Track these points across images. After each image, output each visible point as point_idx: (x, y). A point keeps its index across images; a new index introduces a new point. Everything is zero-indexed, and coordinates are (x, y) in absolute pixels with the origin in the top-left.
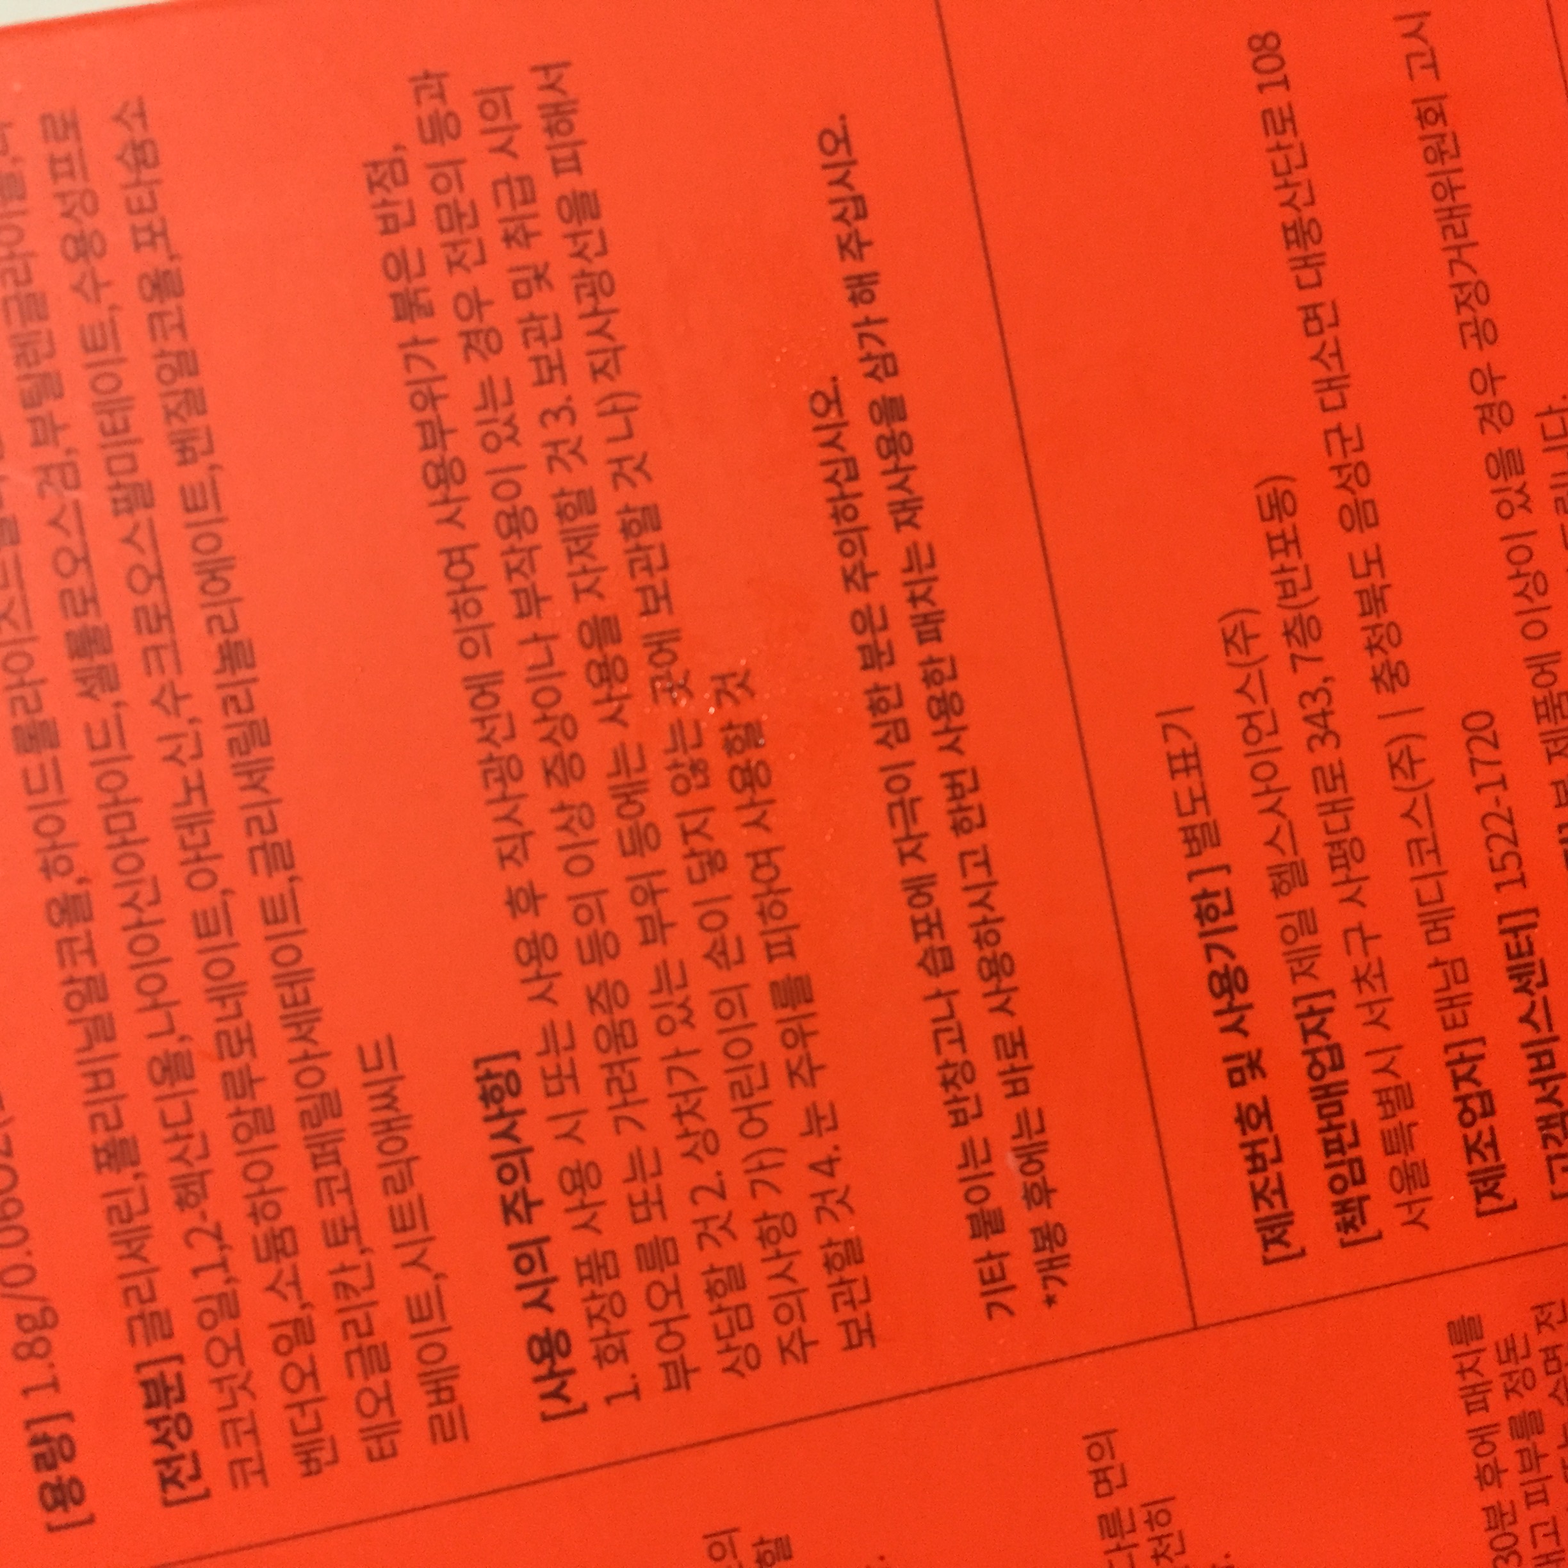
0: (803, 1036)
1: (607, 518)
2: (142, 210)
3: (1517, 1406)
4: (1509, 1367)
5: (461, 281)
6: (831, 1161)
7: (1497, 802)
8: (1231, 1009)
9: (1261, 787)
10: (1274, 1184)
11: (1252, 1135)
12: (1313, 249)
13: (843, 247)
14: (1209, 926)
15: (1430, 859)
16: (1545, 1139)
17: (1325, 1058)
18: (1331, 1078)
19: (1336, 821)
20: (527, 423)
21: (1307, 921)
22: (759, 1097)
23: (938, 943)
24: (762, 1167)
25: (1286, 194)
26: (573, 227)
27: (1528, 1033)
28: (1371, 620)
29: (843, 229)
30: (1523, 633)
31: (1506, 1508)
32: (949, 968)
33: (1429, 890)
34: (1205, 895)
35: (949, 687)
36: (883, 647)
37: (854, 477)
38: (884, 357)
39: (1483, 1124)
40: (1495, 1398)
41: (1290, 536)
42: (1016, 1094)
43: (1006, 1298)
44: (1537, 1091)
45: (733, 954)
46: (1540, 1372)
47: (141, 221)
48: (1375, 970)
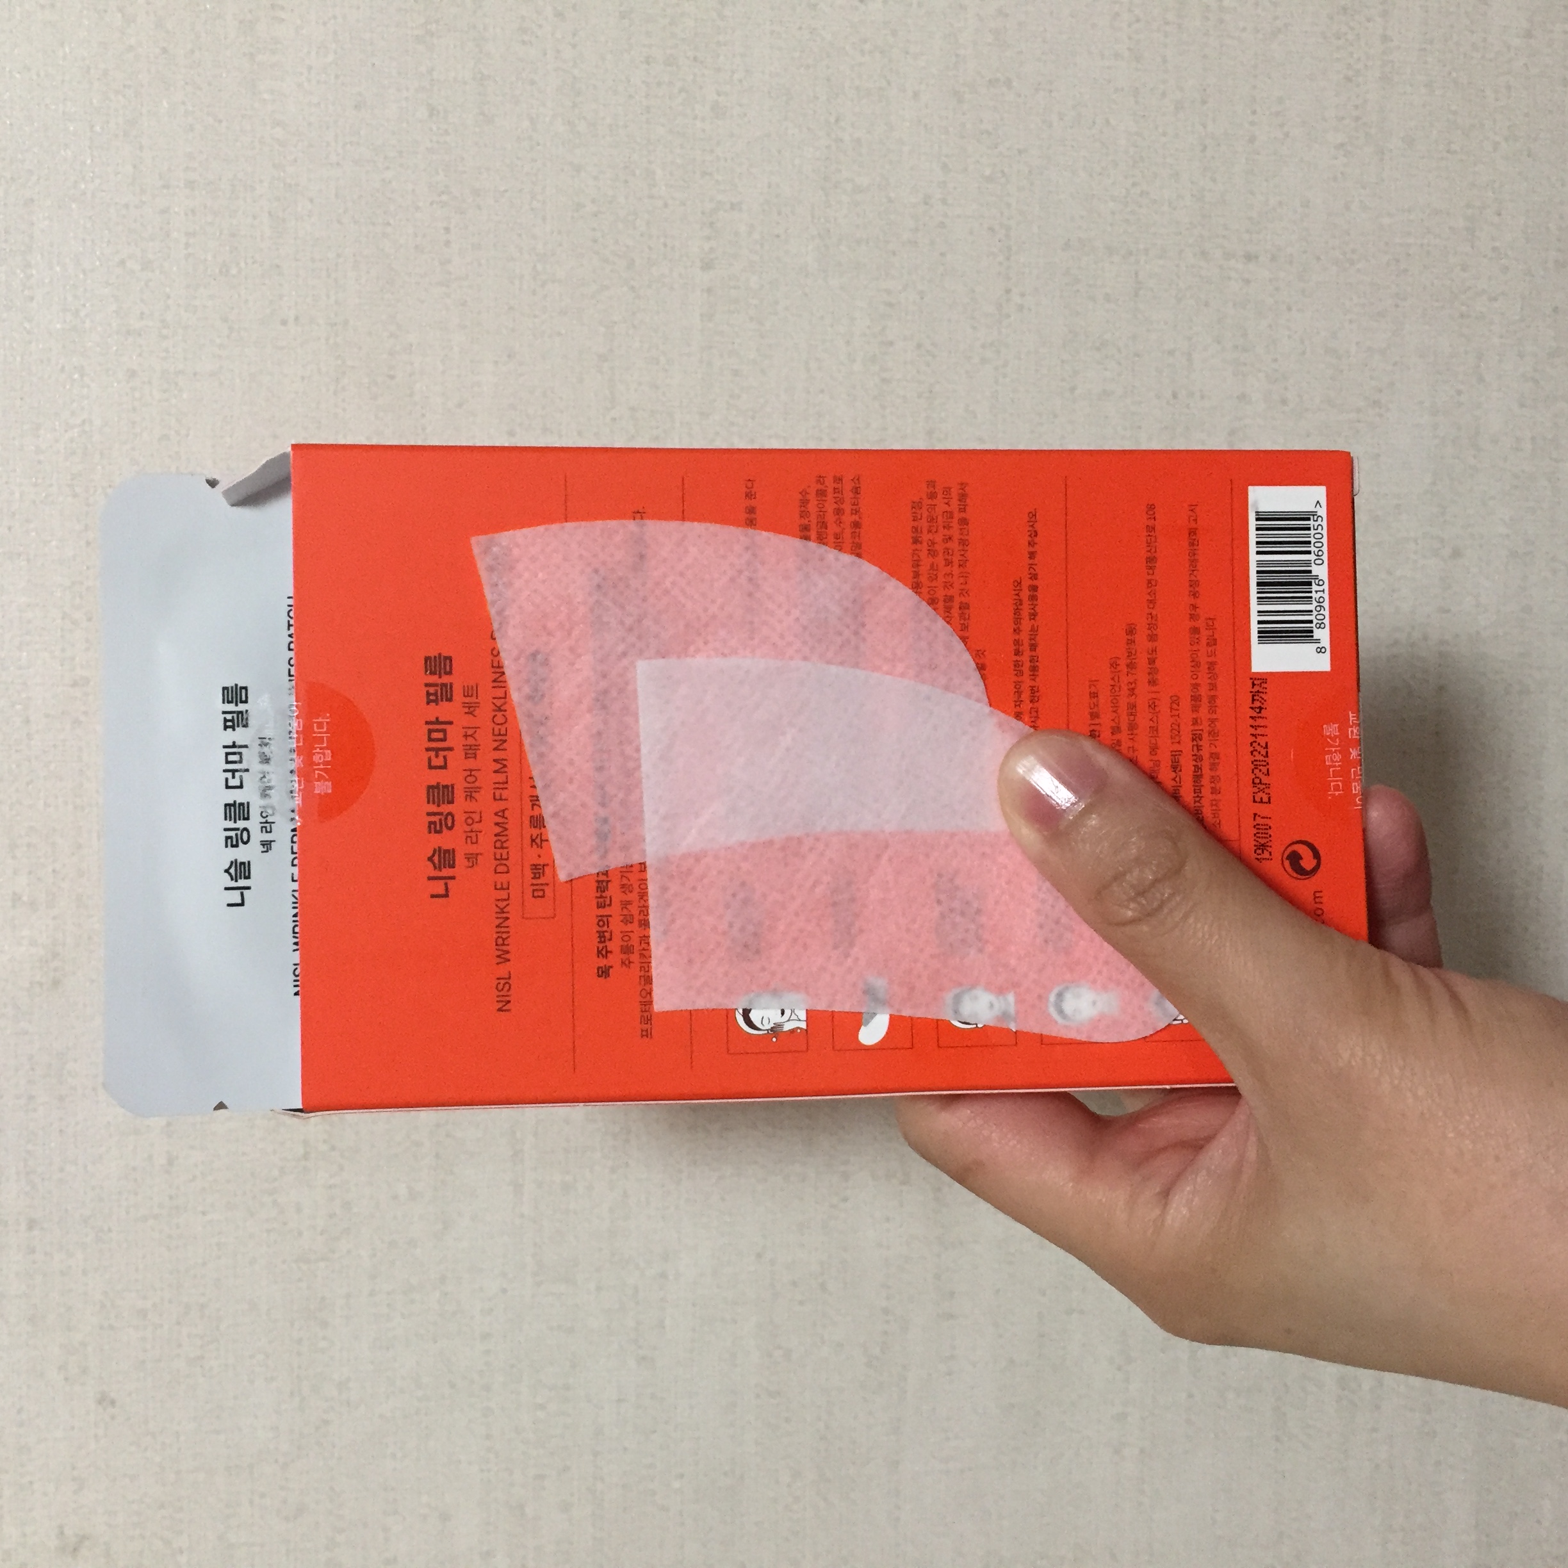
1: (956, 605)
2: (855, 505)
5: (930, 536)
7: (1176, 720)
9: (1113, 705)
12: (1153, 565)
13: (1029, 544)
15: (1155, 732)
19: (1132, 718)
20: (940, 576)
25: (1149, 548)
26: (961, 527)
28: (1151, 666)
29: (1030, 539)
30: (1192, 677)
33: (1153, 740)
34: (1093, 730)
35: (1036, 664)
36: (1021, 650)
37: (1021, 604)
38: (1035, 574)
41: (1133, 640)
47: (854, 507)
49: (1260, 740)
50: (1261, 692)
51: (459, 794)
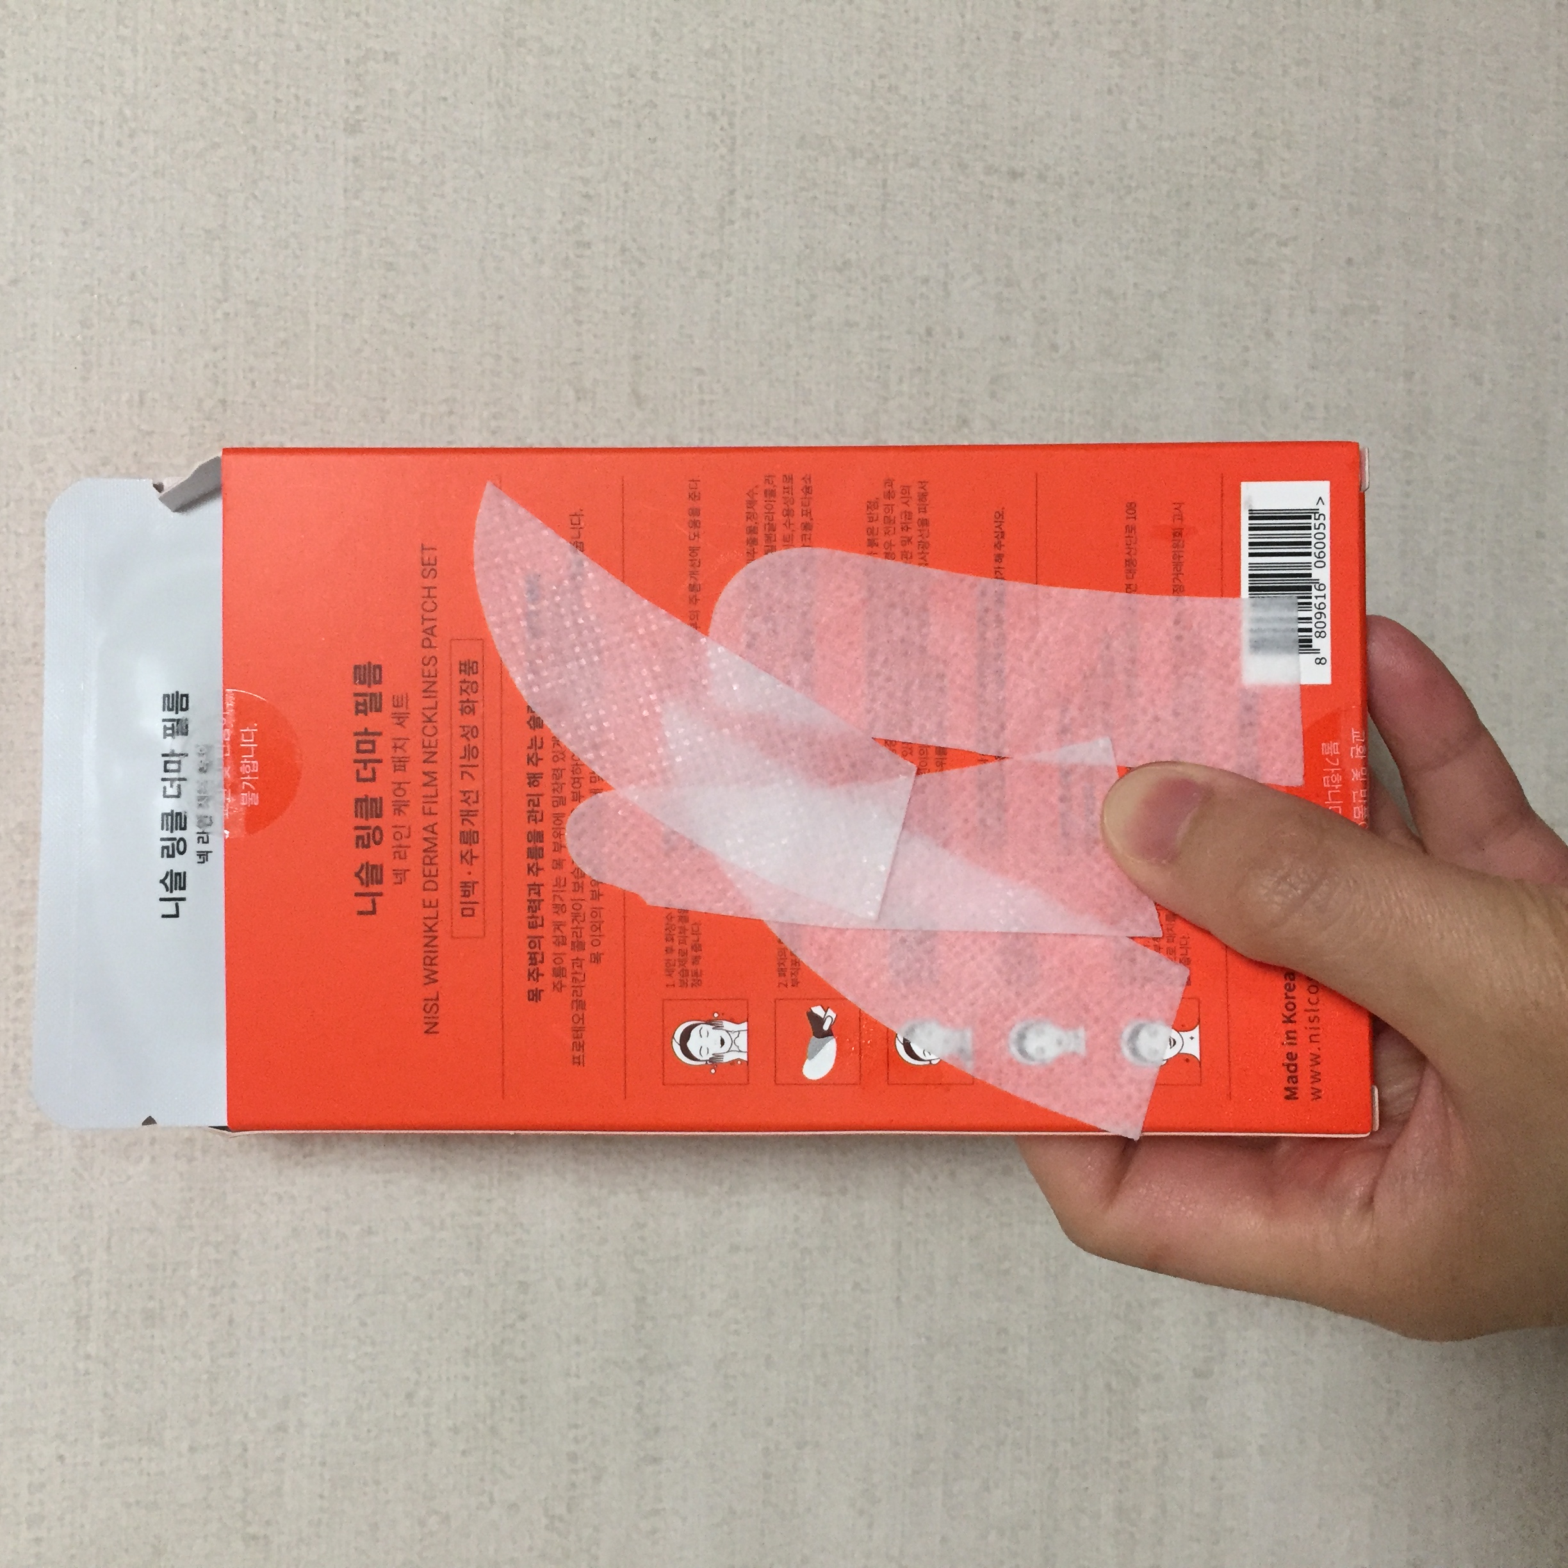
2: (806, 506)
5: (887, 539)
12: (1133, 568)
13: (996, 546)
25: (1128, 550)
26: (921, 528)
47: (805, 509)
51: (388, 808)
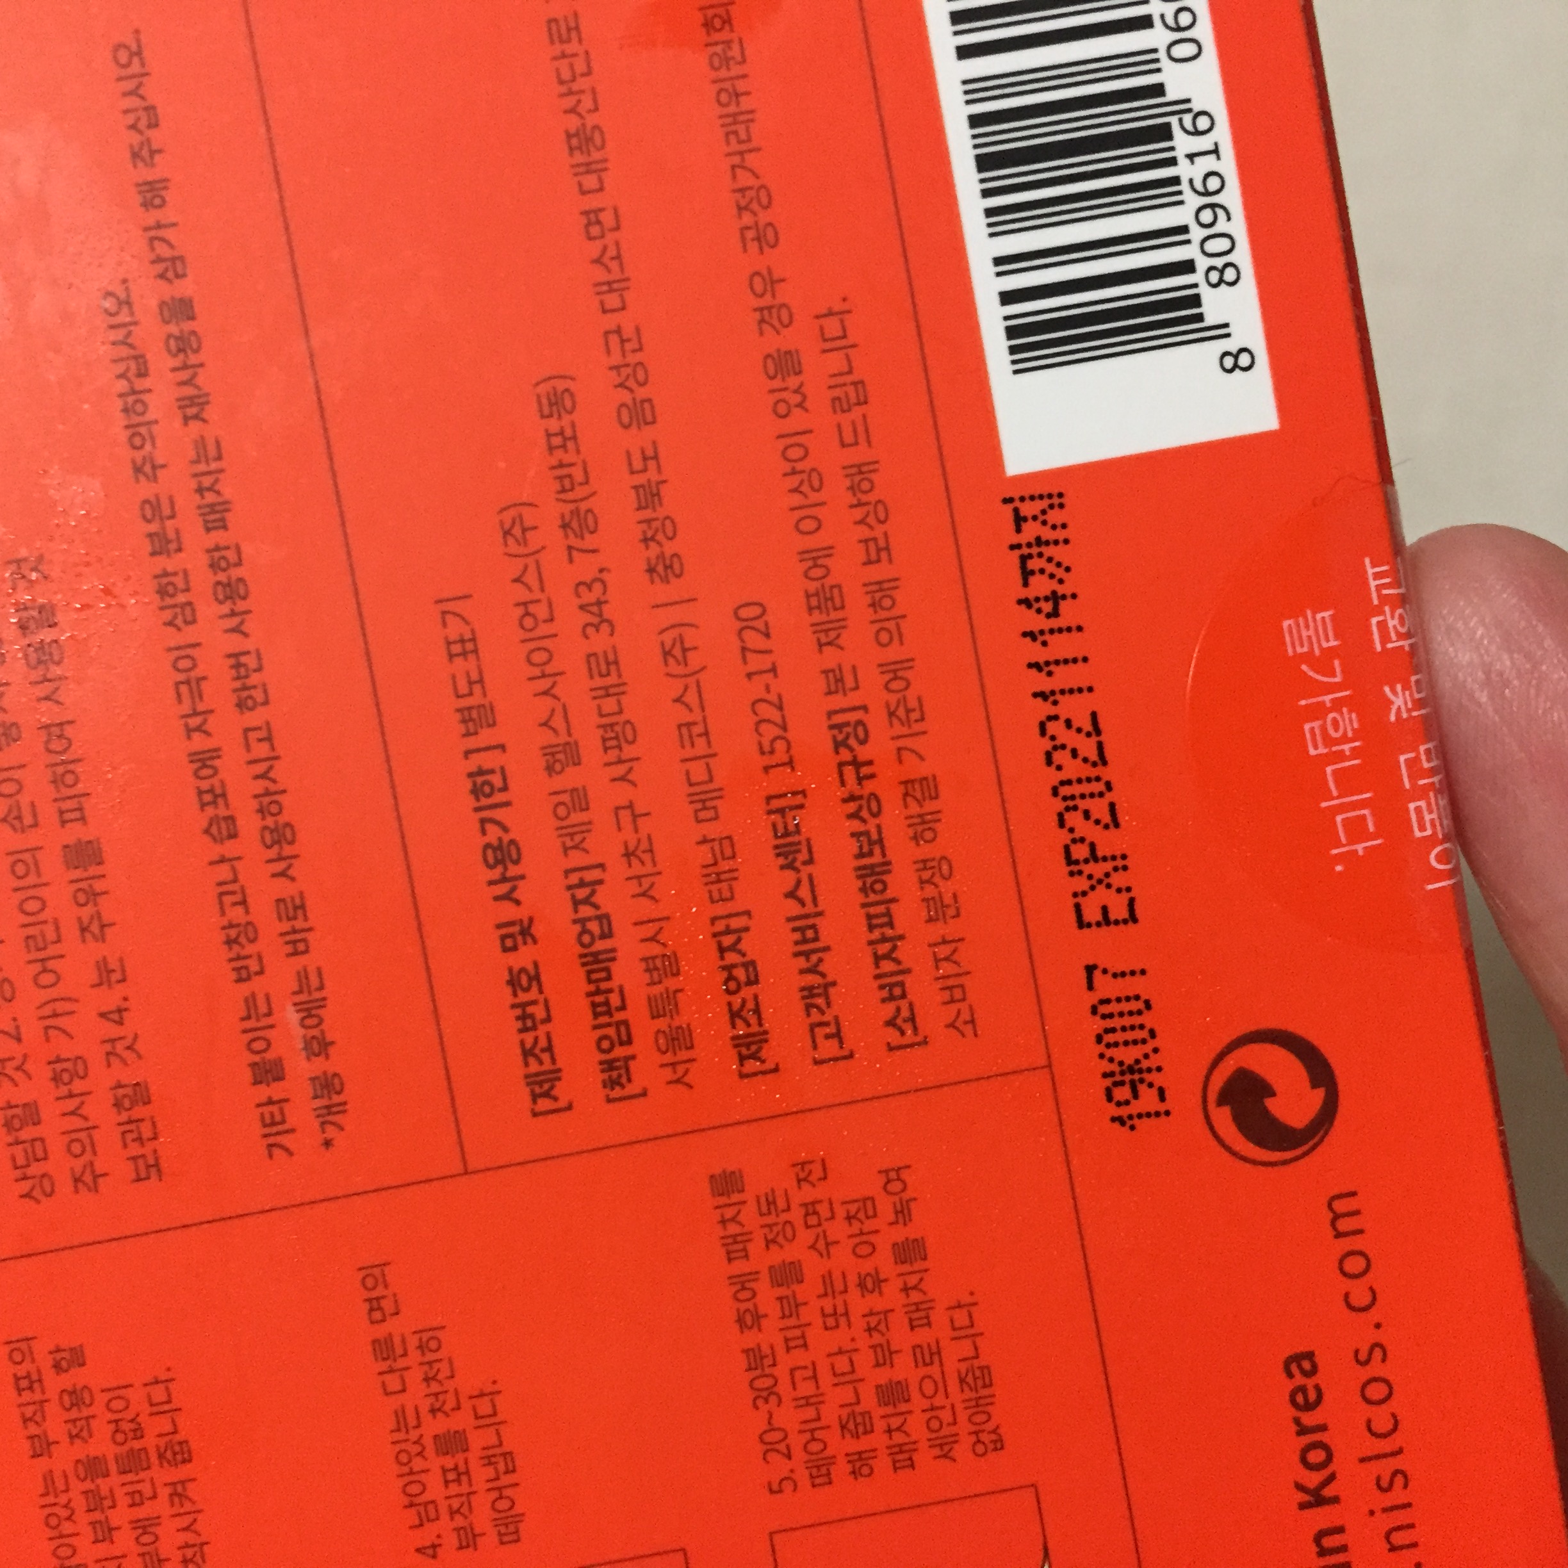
0: (93, 896)
3: (776, 1256)
4: (769, 1220)
6: (120, 1011)
7: (768, 689)
8: (504, 879)
9: (537, 672)
10: (543, 1043)
11: (523, 997)
12: (596, 155)
13: (135, 155)
14: (484, 802)
15: (701, 742)
16: (808, 1007)
17: (594, 927)
18: (600, 945)
19: (609, 705)
21: (579, 799)
22: (52, 951)
23: (222, 812)
24: (55, 1015)
27: (794, 909)
28: (647, 514)
29: (135, 139)
30: (798, 529)
31: (766, 1350)
32: (233, 836)
33: (698, 771)
34: (481, 772)
35: (235, 573)
36: (171, 535)
37: (143, 374)
38: (173, 260)
39: (747, 992)
40: (756, 1247)
41: (568, 432)
42: (296, 953)
43: (284, 1140)
44: (802, 962)
45: (28, 820)
46: (799, 1222)
48: (644, 845)
49: (1069, 707)
50: (1047, 543)
